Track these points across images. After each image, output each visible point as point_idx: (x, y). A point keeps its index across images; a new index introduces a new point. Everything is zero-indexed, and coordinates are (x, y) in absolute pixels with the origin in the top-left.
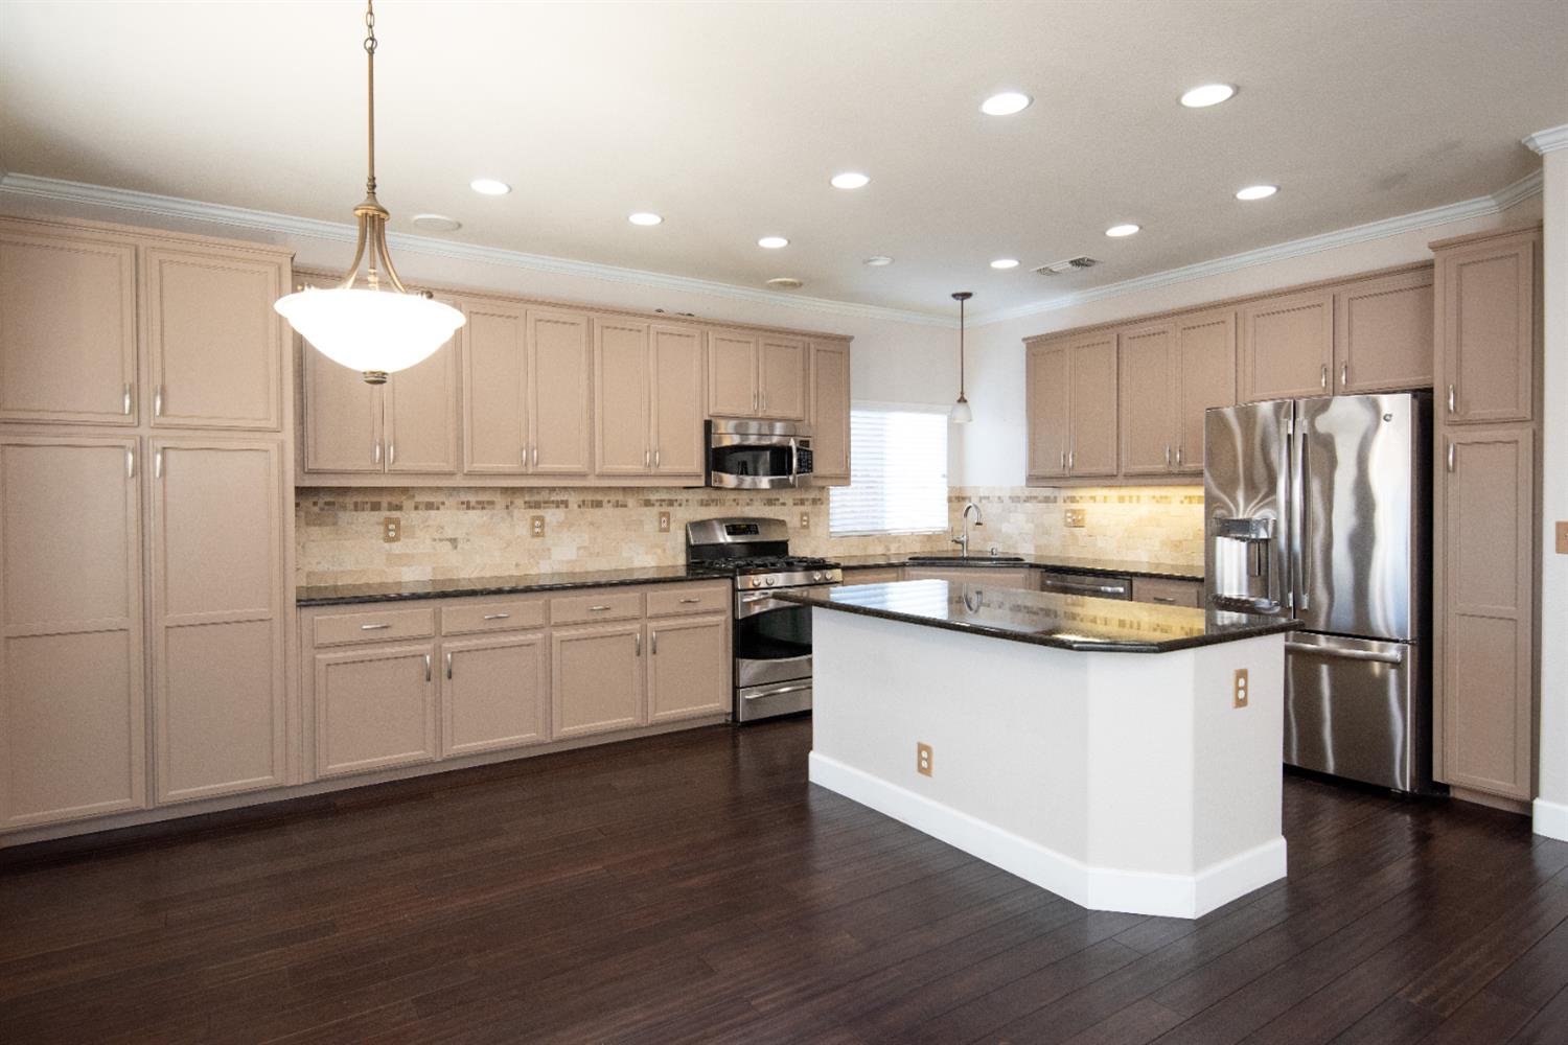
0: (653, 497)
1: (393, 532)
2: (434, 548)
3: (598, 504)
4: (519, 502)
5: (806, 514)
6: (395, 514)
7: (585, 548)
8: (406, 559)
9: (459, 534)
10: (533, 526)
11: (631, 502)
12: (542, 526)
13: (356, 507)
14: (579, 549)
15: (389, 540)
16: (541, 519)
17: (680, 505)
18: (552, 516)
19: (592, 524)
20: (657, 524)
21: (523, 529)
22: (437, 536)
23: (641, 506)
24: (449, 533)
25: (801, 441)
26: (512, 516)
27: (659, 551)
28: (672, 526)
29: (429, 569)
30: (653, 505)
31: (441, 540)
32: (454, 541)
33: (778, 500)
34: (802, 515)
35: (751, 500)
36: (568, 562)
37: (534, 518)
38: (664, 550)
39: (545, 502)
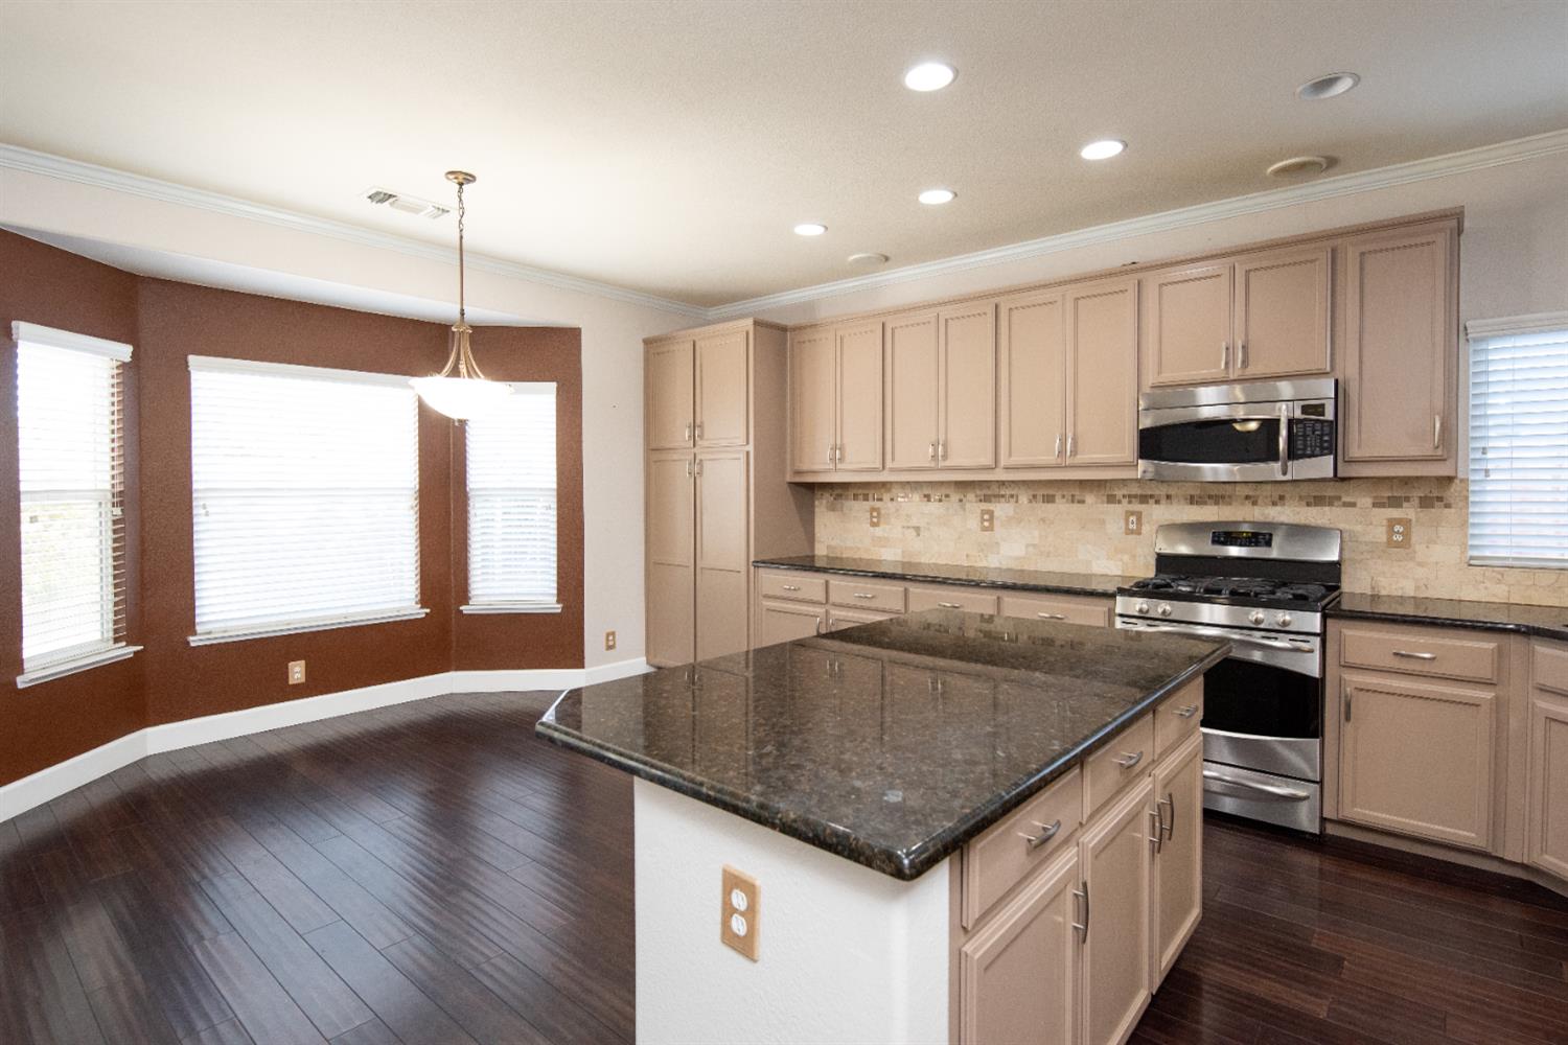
0: (1119, 493)
1: (876, 518)
2: (903, 534)
3: (1049, 499)
4: (971, 496)
5: (1406, 523)
6: (878, 504)
7: (1034, 546)
8: (883, 542)
9: (922, 524)
10: (983, 520)
11: (1090, 499)
12: (991, 519)
13: (856, 497)
14: (1027, 546)
15: (874, 525)
16: (991, 513)
17: (1157, 502)
18: (1001, 509)
19: (1043, 520)
20: (1122, 524)
21: (973, 523)
22: (905, 525)
23: (1103, 503)
24: (914, 522)
25: (1303, 407)
26: (964, 510)
27: (1126, 558)
28: (1146, 528)
29: (900, 551)
30: (1119, 502)
31: (908, 527)
32: (917, 529)
33: (1339, 498)
34: (1392, 523)
35: (1282, 498)
36: (1017, 558)
37: (984, 512)
38: (1134, 557)
39: (995, 496)
